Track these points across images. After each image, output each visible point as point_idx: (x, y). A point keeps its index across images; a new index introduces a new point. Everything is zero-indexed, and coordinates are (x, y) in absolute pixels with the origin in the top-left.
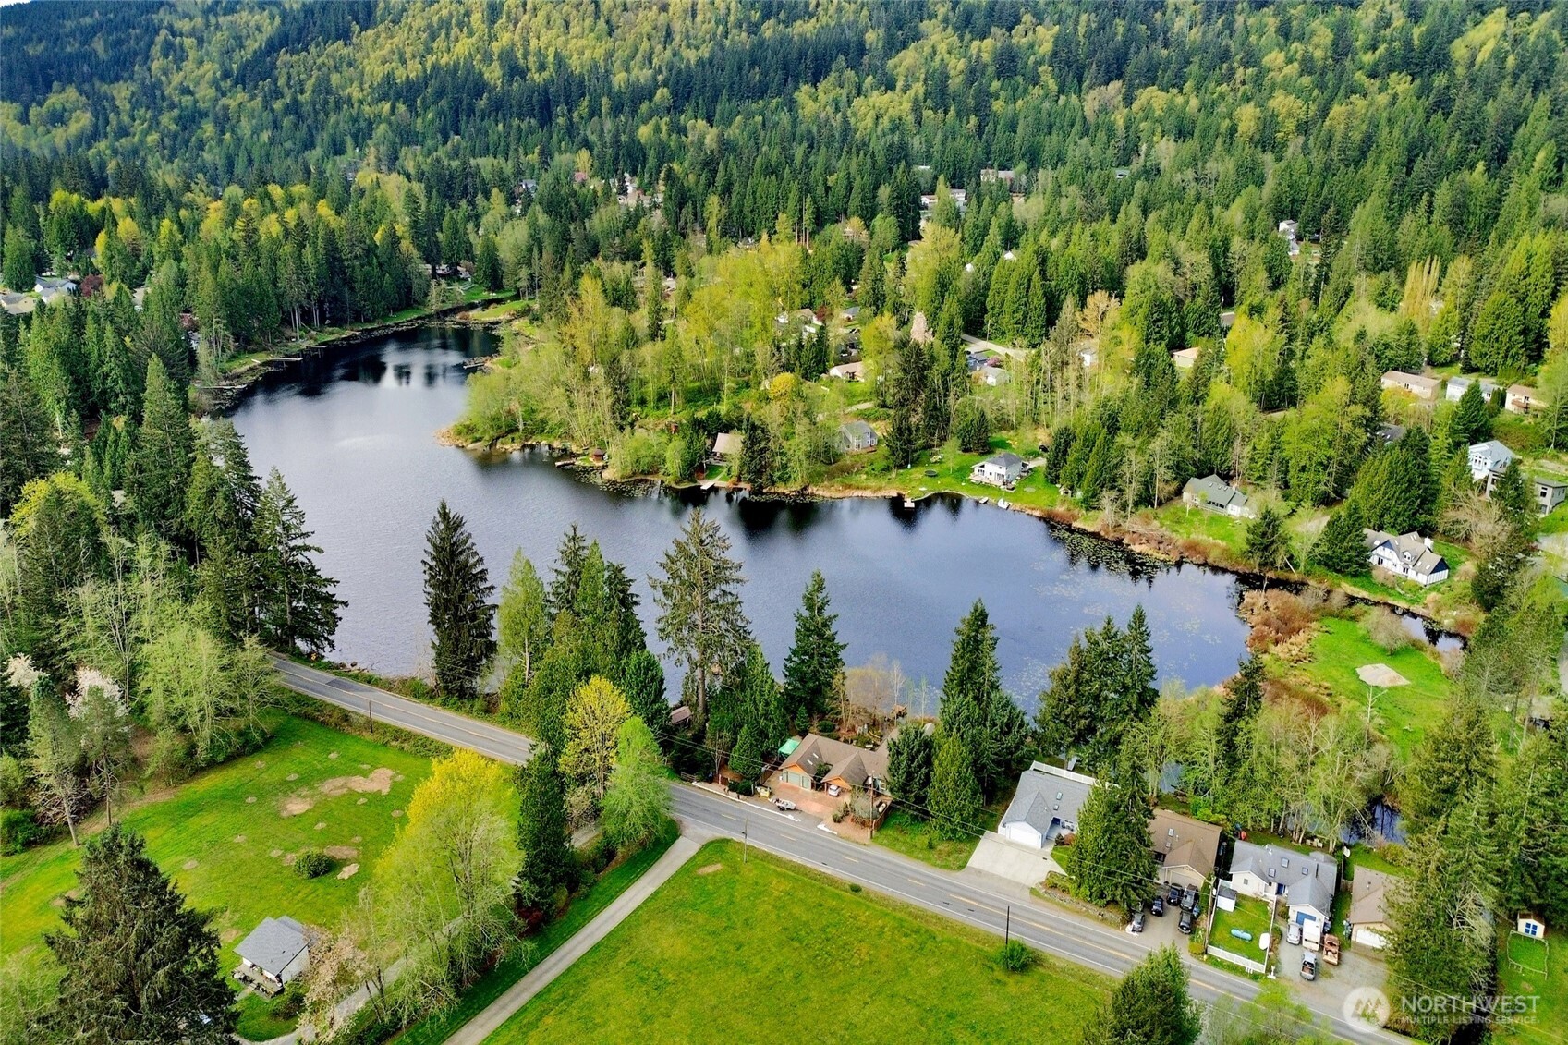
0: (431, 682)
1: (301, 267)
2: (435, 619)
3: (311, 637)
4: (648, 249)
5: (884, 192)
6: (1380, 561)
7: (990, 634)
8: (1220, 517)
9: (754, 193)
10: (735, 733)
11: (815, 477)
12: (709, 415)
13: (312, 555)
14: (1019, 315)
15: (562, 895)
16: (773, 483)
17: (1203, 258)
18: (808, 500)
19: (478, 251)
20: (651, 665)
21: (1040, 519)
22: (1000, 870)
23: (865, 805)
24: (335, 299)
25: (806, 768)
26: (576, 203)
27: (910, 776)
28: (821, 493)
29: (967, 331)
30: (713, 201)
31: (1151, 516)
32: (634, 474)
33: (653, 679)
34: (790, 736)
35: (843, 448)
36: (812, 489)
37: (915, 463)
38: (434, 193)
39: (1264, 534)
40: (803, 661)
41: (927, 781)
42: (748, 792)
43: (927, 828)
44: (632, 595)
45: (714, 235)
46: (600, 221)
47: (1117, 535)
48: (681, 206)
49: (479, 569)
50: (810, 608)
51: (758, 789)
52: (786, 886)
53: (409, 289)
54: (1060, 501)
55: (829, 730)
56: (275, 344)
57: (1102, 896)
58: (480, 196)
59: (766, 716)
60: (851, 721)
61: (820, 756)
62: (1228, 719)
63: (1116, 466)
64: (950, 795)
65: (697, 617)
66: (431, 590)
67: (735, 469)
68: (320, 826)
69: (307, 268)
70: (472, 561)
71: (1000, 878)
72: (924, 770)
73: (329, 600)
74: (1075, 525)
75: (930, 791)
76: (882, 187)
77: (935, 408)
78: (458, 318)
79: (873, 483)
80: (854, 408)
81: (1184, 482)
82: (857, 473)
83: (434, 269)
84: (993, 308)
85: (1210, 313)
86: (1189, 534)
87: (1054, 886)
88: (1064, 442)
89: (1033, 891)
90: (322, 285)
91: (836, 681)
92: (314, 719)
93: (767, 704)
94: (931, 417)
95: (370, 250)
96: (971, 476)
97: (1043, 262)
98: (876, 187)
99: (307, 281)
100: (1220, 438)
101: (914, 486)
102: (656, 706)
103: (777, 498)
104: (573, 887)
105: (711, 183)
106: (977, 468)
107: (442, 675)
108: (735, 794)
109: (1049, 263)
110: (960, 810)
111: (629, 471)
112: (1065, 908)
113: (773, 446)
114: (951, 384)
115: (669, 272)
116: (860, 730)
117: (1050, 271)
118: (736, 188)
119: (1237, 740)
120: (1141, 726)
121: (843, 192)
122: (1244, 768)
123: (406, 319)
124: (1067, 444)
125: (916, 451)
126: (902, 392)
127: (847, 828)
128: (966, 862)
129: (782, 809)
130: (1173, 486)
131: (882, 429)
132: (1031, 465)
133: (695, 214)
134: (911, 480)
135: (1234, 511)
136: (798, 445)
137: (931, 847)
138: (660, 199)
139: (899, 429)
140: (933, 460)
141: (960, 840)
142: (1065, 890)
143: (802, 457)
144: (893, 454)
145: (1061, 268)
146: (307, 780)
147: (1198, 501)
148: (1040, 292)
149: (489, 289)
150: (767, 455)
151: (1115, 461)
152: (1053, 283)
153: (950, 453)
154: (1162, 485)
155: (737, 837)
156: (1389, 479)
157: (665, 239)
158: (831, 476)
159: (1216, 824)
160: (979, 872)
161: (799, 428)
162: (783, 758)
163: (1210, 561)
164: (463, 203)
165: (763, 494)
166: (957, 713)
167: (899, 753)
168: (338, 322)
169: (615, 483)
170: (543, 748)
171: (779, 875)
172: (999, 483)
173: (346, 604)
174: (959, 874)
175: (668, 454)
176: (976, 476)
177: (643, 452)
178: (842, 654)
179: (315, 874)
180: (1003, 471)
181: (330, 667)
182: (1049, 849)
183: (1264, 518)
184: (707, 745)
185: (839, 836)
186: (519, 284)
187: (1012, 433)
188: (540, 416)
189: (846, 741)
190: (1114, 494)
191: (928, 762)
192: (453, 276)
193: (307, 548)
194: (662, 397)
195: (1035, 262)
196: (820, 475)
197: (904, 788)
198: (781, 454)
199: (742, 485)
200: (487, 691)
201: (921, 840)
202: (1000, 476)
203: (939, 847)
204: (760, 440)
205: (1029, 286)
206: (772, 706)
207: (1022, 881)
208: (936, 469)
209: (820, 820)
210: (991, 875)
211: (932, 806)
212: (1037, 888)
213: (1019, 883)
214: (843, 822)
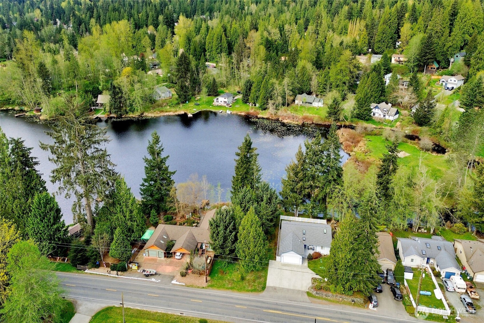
5: (161, 18)
6: (374, 114)
7: (255, 152)
8: (310, 107)
9: (110, 18)
10: (112, 233)
11: (146, 109)
12: (93, 88)
14: (219, 51)
16: (127, 113)
17: (277, 31)
18: (144, 118)
20: (49, 201)
22: (285, 284)
23: (199, 262)
25: (159, 246)
28: (150, 115)
30: (93, 20)
31: (286, 109)
32: (56, 116)
33: (51, 209)
34: (148, 228)
35: (157, 98)
36: (146, 114)
37: (189, 100)
39: (335, 108)
40: (151, 185)
41: (236, 238)
42: (124, 269)
43: (237, 266)
44: (32, 158)
47: (276, 117)
48: (80, 25)
50: (153, 154)
51: (130, 266)
54: (251, 108)
55: (170, 220)
57: (351, 289)
59: (131, 219)
60: (182, 213)
61: (168, 237)
63: (271, 91)
64: (252, 245)
67: (108, 108)
71: (288, 290)
72: (234, 233)
74: (259, 116)
75: (238, 245)
76: (160, 16)
77: (194, 79)
79: (173, 109)
81: (296, 96)
82: (165, 106)
84: (208, 49)
85: (285, 45)
86: (302, 114)
87: (321, 289)
88: (249, 86)
89: (308, 293)
91: (171, 193)
93: (131, 212)
94: (194, 83)
96: (214, 103)
97: (225, 31)
98: (158, 16)
100: (305, 79)
101: (190, 109)
102: (55, 227)
103: (129, 119)
105: (91, 15)
106: (215, 100)
108: (115, 272)
109: (228, 31)
110: (258, 253)
111: (53, 114)
113: (126, 97)
114: (200, 70)
116: (187, 217)
117: (228, 34)
118: (102, 17)
119: (389, 186)
120: (339, 187)
121: (145, 19)
122: (394, 199)
124: (251, 85)
125: (188, 96)
126: (180, 74)
127: (191, 279)
128: (265, 284)
130: (292, 98)
131: (173, 91)
132: (236, 98)
133: (86, 28)
134: (189, 107)
135: (316, 104)
136: (137, 94)
137: (243, 279)
138: (71, 25)
139: (181, 86)
140: (196, 99)
141: (257, 271)
142: (327, 290)
143: (139, 99)
144: (180, 98)
145: (231, 33)
147: (301, 103)
148: (225, 41)
150: (123, 100)
151: (271, 89)
152: (229, 39)
153: (203, 96)
154: (289, 97)
156: (372, 84)
157: (73, 36)
158: (154, 108)
160: (275, 289)
161: (136, 87)
162: (145, 242)
163: (314, 122)
165: (122, 118)
166: (244, 197)
167: (217, 226)
169: (46, 120)
172: (225, 105)
174: (264, 293)
176: (215, 103)
177: (59, 105)
178: (173, 177)
180: (226, 100)
182: (306, 264)
183: (334, 101)
184: (94, 244)
185: (186, 286)
187: (225, 88)
188: (7, 96)
189: (181, 224)
190: (273, 101)
191: (235, 228)
194: (71, 86)
195: (222, 30)
196: (149, 108)
197: (222, 247)
198: (129, 99)
199: (112, 115)
201: (236, 275)
202: (225, 102)
203: (248, 278)
204: (118, 93)
205: (221, 39)
206: (134, 213)
207: (300, 289)
208: (198, 103)
209: (173, 278)
210: (282, 289)
211: (240, 255)
212: (311, 292)
213: (299, 291)
214: (187, 276)
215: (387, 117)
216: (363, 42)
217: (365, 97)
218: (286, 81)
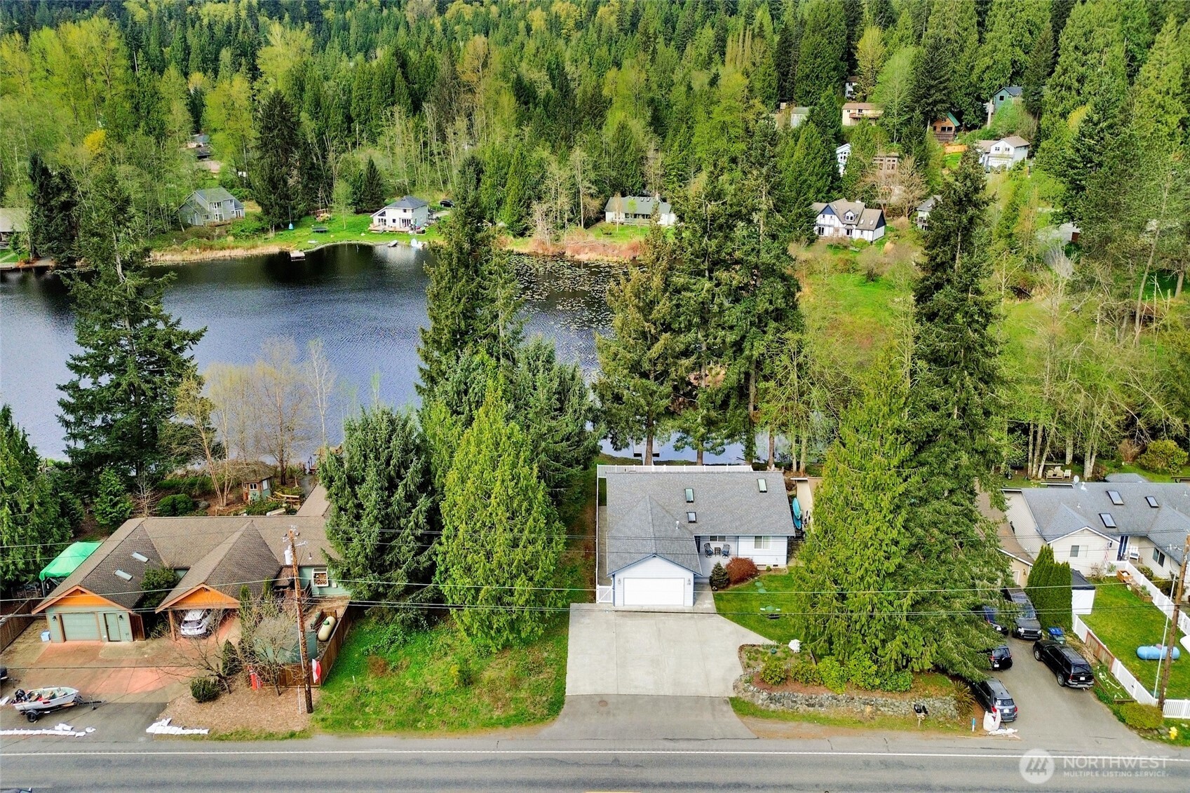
6: (821, 230)
11: (158, 241)
22: (642, 681)
23: (281, 635)
27: (390, 529)
35: (197, 220)
36: (155, 255)
37: (299, 221)
41: (434, 517)
43: (446, 639)
47: (557, 250)
57: (902, 664)
61: (151, 556)
64: (501, 537)
71: (656, 701)
72: (424, 502)
74: (507, 249)
75: (445, 548)
77: (313, 167)
79: (245, 243)
81: (607, 198)
82: (220, 236)
86: (629, 241)
89: (737, 705)
96: (371, 227)
97: (403, 65)
100: (628, 158)
101: (299, 243)
106: (377, 220)
109: (410, 66)
110: (527, 567)
112: (827, 721)
113: (86, 202)
114: (329, 144)
117: (412, 75)
128: (561, 689)
129: (33, 718)
130: (597, 203)
134: (295, 238)
137: (467, 680)
140: (320, 219)
141: (527, 643)
142: (809, 679)
144: (267, 213)
147: (622, 220)
148: (405, 92)
151: (538, 177)
152: (416, 86)
153: (340, 213)
154: (588, 199)
156: (808, 154)
160: (601, 702)
167: (353, 481)
172: (407, 229)
174: (557, 727)
176: (376, 227)
180: (408, 215)
182: (708, 602)
185: (215, 736)
189: (225, 514)
190: (544, 206)
196: (165, 239)
197: (379, 560)
199: (41, 263)
201: (437, 672)
202: (406, 222)
203: (488, 675)
204: (59, 191)
205: (393, 87)
207: (703, 692)
208: (326, 227)
209: (156, 711)
210: (632, 702)
211: (453, 585)
212: (746, 697)
213: (698, 699)
214: (225, 698)
215: (856, 235)
216: (766, 84)
217: (796, 179)
218: (578, 155)
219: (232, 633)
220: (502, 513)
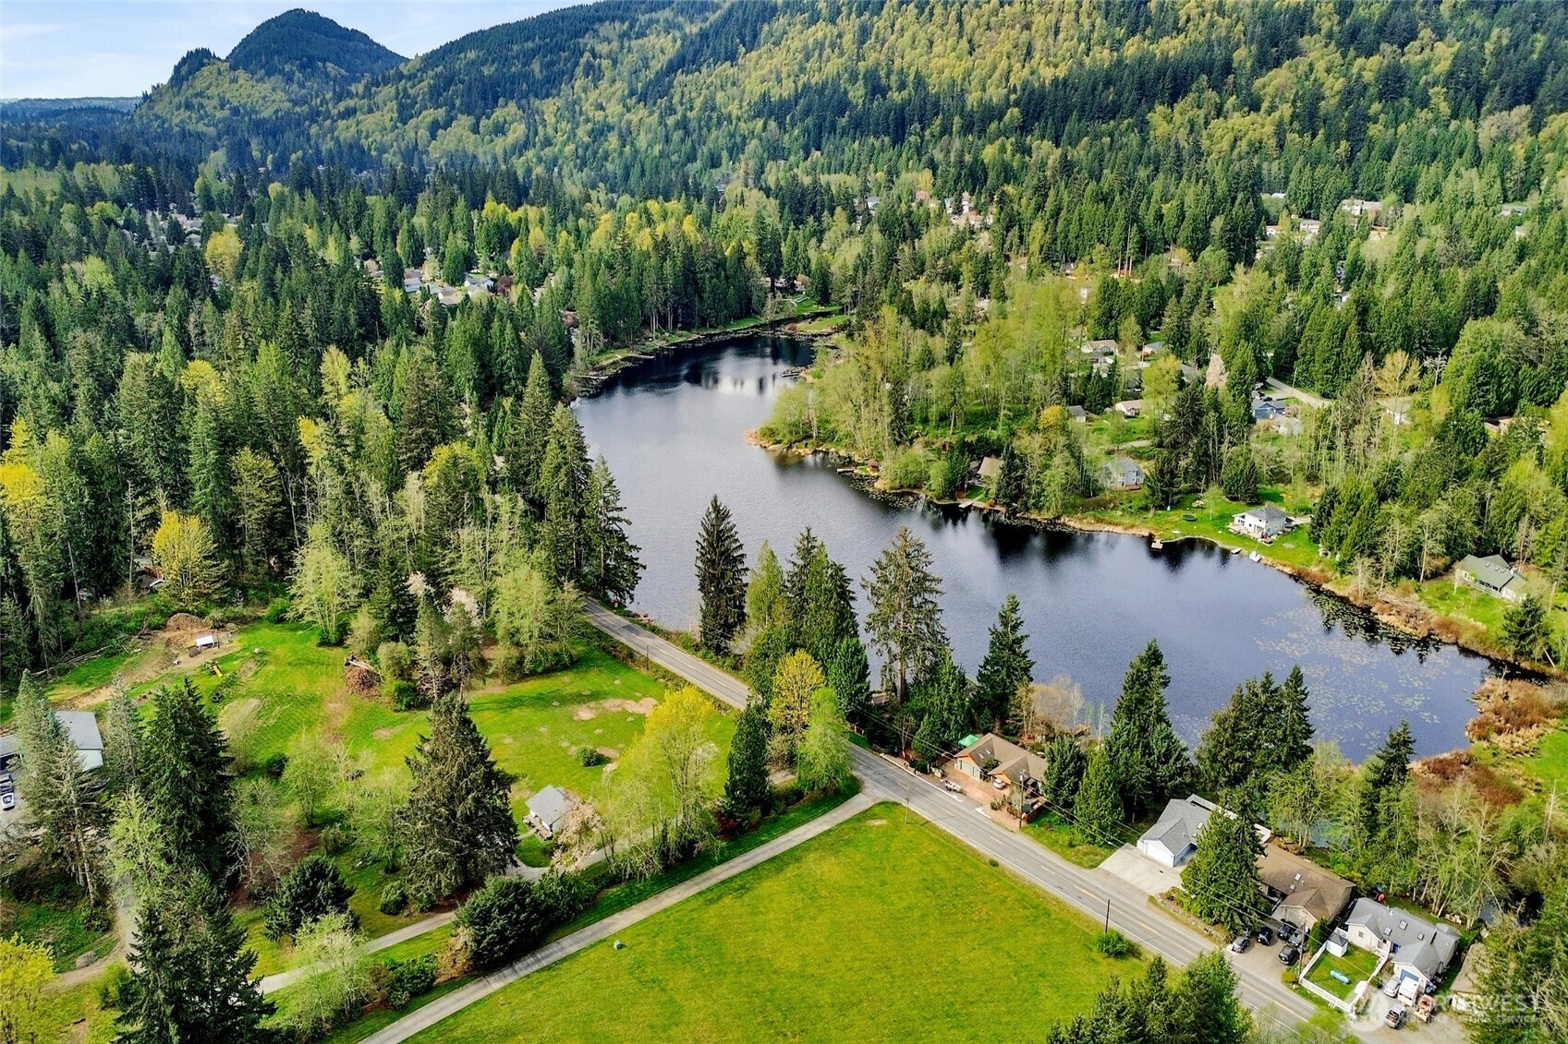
0: (698, 638)
1: (661, 278)
2: (702, 588)
3: (619, 590)
4: (967, 272)
5: (1218, 223)
8: (1490, 599)
9: (1081, 219)
10: (921, 719)
11: (1069, 508)
12: (979, 440)
13: (623, 525)
14: (1330, 365)
15: (756, 814)
16: (1027, 510)
18: (1057, 529)
19: (813, 266)
20: (858, 651)
21: (1291, 576)
22: (1128, 876)
23: (1019, 799)
24: (686, 306)
25: (978, 760)
26: (910, 224)
27: (1060, 784)
28: (1072, 524)
29: (1277, 376)
30: (1038, 226)
31: (1412, 589)
32: (902, 487)
33: (859, 662)
34: (971, 732)
35: (1104, 483)
36: (1065, 519)
37: (1175, 506)
38: (787, 209)
39: (1523, 623)
40: (993, 670)
41: (1075, 789)
42: (924, 770)
43: (1070, 829)
44: (849, 591)
45: (1036, 259)
46: (931, 240)
47: (1367, 602)
48: (1008, 229)
49: (740, 552)
50: (1005, 625)
51: (934, 769)
52: (936, 849)
53: (750, 300)
54: (1318, 561)
55: (1008, 734)
56: (635, 343)
57: (1210, 914)
58: (826, 213)
59: (950, 710)
60: (1030, 729)
61: (992, 753)
62: (1377, 784)
63: (1378, 534)
65: (900, 616)
66: (700, 564)
67: (993, 489)
68: (598, 731)
69: (666, 279)
70: (734, 546)
71: (1125, 883)
72: (1073, 778)
73: (632, 561)
74: (1326, 586)
75: (1077, 798)
76: (1217, 218)
77: (1206, 454)
78: (786, 328)
79: (1127, 520)
80: (1128, 445)
81: (1457, 558)
82: (1113, 509)
83: (773, 282)
84: (1304, 355)
86: (1448, 612)
87: (1171, 898)
88: (1329, 503)
89: (1151, 899)
90: (677, 294)
91: (1021, 693)
92: (609, 653)
94: (1201, 462)
95: (721, 264)
96: (1231, 526)
98: (1212, 218)
99: (665, 290)
100: (1508, 517)
101: (1172, 527)
102: (859, 686)
103: (1027, 523)
104: (765, 812)
105: (1040, 207)
106: (1237, 518)
107: (704, 634)
108: (913, 769)
110: (1099, 819)
111: (897, 483)
112: (1177, 919)
113: (1032, 475)
114: (1226, 432)
115: (984, 294)
116: (1038, 739)
117: (1371, 321)
118: (1063, 213)
119: (1379, 806)
121: (1174, 222)
122: (1383, 833)
123: (742, 327)
124: (1332, 505)
125: (1177, 494)
127: (1002, 815)
128: (1099, 864)
129: (950, 790)
130: (1440, 562)
131: (1147, 467)
132: (1297, 521)
133: (1021, 238)
134: (1166, 522)
135: (1506, 594)
136: (1054, 477)
137: (1071, 845)
138: (990, 220)
139: (1161, 471)
140: (1195, 505)
141: (1099, 845)
142: (1181, 904)
143: (1057, 488)
144: (1153, 495)
146: (595, 696)
147: (1469, 579)
148: (1355, 343)
149: (820, 303)
150: (1023, 482)
151: (1378, 528)
153: (1213, 498)
154: (1430, 558)
155: (904, 803)
157: (987, 261)
158: (1085, 509)
159: (1350, 879)
160: (1108, 873)
161: (1057, 460)
162: (962, 748)
163: (1462, 642)
164: (811, 219)
165: (1016, 518)
167: (1054, 761)
168: (688, 327)
169: (884, 492)
170: (760, 700)
171: (931, 839)
172: (1258, 536)
173: (645, 567)
174: (1088, 871)
175: (932, 472)
176: (1234, 526)
177: (911, 468)
178: (1031, 671)
179: (588, 764)
180: (1263, 524)
181: (628, 615)
182: (1180, 869)
183: (1526, 606)
184: (897, 725)
185: (992, 820)
186: (843, 301)
187: (1286, 487)
188: (830, 427)
189: (1023, 746)
190: (1368, 561)
191: (1079, 773)
192: (790, 290)
193: (619, 520)
194: (943, 418)
196: (1074, 507)
197: (1057, 791)
198: (1038, 483)
199: (997, 508)
200: (738, 652)
201: (1064, 838)
202: (1259, 529)
203: (1078, 847)
204: (1016, 469)
206: (955, 704)
207: (1144, 889)
208: (1195, 514)
209: (980, 804)
210: (1118, 878)
211: (1077, 813)
212: (1156, 897)
213: (1141, 890)
214: (999, 811)
218: (1427, 517)
219: (1007, 792)
220: (1094, 795)
